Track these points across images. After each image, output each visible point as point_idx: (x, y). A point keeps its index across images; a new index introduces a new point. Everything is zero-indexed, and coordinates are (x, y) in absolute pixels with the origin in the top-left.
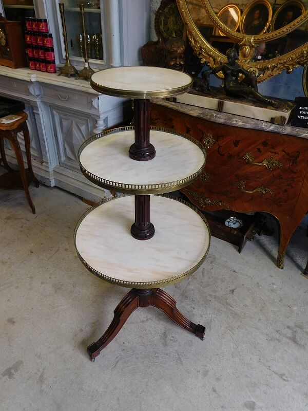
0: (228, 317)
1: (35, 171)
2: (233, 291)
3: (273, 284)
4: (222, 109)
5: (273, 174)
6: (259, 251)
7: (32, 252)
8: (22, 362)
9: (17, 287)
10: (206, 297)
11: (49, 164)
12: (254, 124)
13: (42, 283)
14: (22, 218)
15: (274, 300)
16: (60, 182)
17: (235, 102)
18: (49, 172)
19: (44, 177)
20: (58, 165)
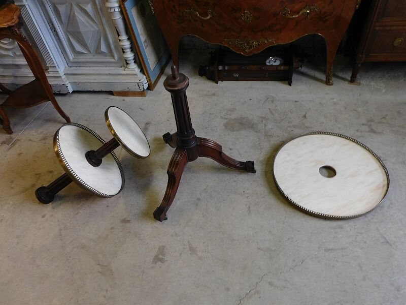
2: (305, 116)
8: (164, 247)
10: (287, 129)
11: (57, 67)
16: (79, 83)
18: (60, 77)
19: (56, 85)
20: (67, 66)
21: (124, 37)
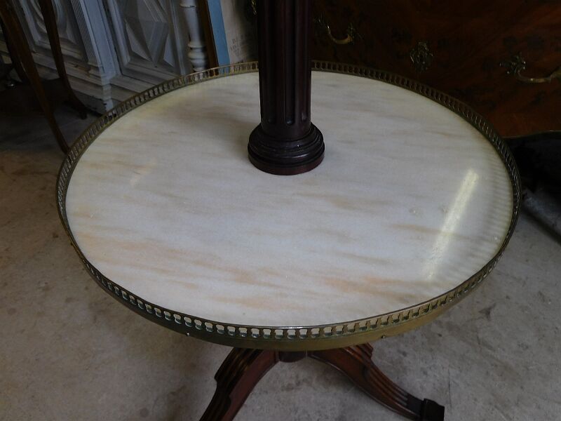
0: (487, 373)
1: (75, 86)
2: (487, 312)
7: (57, 237)
9: (12, 311)
11: (101, 70)
13: (68, 300)
14: (47, 172)
18: (101, 87)
19: (93, 97)
20: (119, 73)
21: (196, 44)
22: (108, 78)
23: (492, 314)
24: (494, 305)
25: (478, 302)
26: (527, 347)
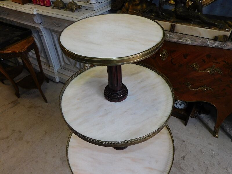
2: (184, 157)
3: (212, 150)
4: (174, 30)
5: (214, 78)
6: (199, 124)
7: (46, 133)
9: (37, 162)
11: (54, 67)
12: (201, 42)
13: (54, 157)
14: (39, 107)
15: (214, 164)
16: (62, 79)
17: (185, 24)
18: (54, 73)
19: (52, 76)
20: (60, 67)
22: (57, 69)
23: (185, 158)
24: (186, 155)
25: (181, 154)
26: (195, 170)
